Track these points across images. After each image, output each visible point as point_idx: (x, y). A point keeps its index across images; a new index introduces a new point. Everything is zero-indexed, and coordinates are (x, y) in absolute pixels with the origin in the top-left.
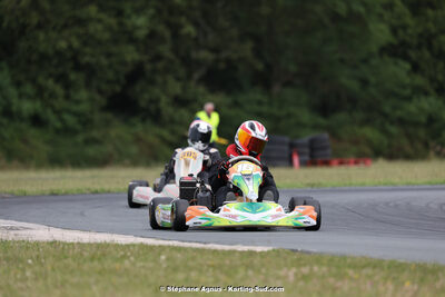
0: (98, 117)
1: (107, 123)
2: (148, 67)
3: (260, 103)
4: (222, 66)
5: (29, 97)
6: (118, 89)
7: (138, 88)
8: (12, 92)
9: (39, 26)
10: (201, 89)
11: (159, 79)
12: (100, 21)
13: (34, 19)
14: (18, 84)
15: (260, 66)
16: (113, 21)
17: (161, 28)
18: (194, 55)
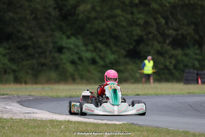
0: (122, 60)
1: (126, 63)
2: (145, 37)
3: (196, 54)
4: (179, 37)
5: (91, 51)
6: (131, 47)
7: (141, 47)
8: (83, 48)
9: (96, 18)
10: (169, 48)
11: (150, 43)
12: (123, 16)
13: (93, 15)
14: (86, 45)
15: (197, 37)
16: (129, 16)
17: (151, 20)
18: (166, 32)
